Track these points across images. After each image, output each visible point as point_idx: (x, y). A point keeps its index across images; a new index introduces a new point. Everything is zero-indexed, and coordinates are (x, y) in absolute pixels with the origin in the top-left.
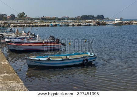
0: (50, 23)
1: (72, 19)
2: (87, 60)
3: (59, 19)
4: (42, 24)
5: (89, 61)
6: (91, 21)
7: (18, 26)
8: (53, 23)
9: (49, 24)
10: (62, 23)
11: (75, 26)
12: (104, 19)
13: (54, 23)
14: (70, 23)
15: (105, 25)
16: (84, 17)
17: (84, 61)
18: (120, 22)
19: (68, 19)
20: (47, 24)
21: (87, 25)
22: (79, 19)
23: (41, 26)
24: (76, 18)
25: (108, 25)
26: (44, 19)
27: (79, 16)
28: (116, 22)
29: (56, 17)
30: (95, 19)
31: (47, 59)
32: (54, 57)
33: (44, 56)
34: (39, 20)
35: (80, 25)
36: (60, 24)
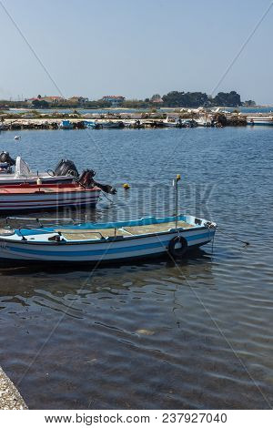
0: (63, 117)
1: (134, 105)
2: (183, 241)
3: (91, 105)
4: (34, 121)
5: (189, 244)
6: (196, 111)
8: (72, 117)
9: (59, 120)
10: (102, 118)
11: (143, 127)
12: (240, 104)
13: (76, 117)
14: (129, 118)
15: (244, 123)
16: (175, 99)
17: (172, 243)
19: (120, 105)
20: (51, 121)
21: (184, 126)
22: (158, 105)
23: (30, 127)
24: (147, 100)
25: (254, 124)
26: (40, 104)
27: (158, 96)
29: (80, 99)
30: (211, 106)
31: (49, 239)
32: (72, 231)
33: (41, 228)
34: (26, 107)
35: (162, 125)
36: (93, 121)
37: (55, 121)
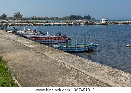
0: (44, 22)
4: (36, 23)
7: (15, 25)
8: (47, 22)
10: (55, 23)
11: (66, 25)
13: (48, 23)
14: (62, 23)
15: (93, 24)
16: (72, 17)
18: (106, 22)
19: (57, 19)
21: (77, 25)
22: (67, 19)
23: (36, 25)
24: (64, 18)
25: (96, 24)
27: (67, 17)
28: (103, 22)
35: (71, 25)
36: (53, 23)
37: (42, 23)
